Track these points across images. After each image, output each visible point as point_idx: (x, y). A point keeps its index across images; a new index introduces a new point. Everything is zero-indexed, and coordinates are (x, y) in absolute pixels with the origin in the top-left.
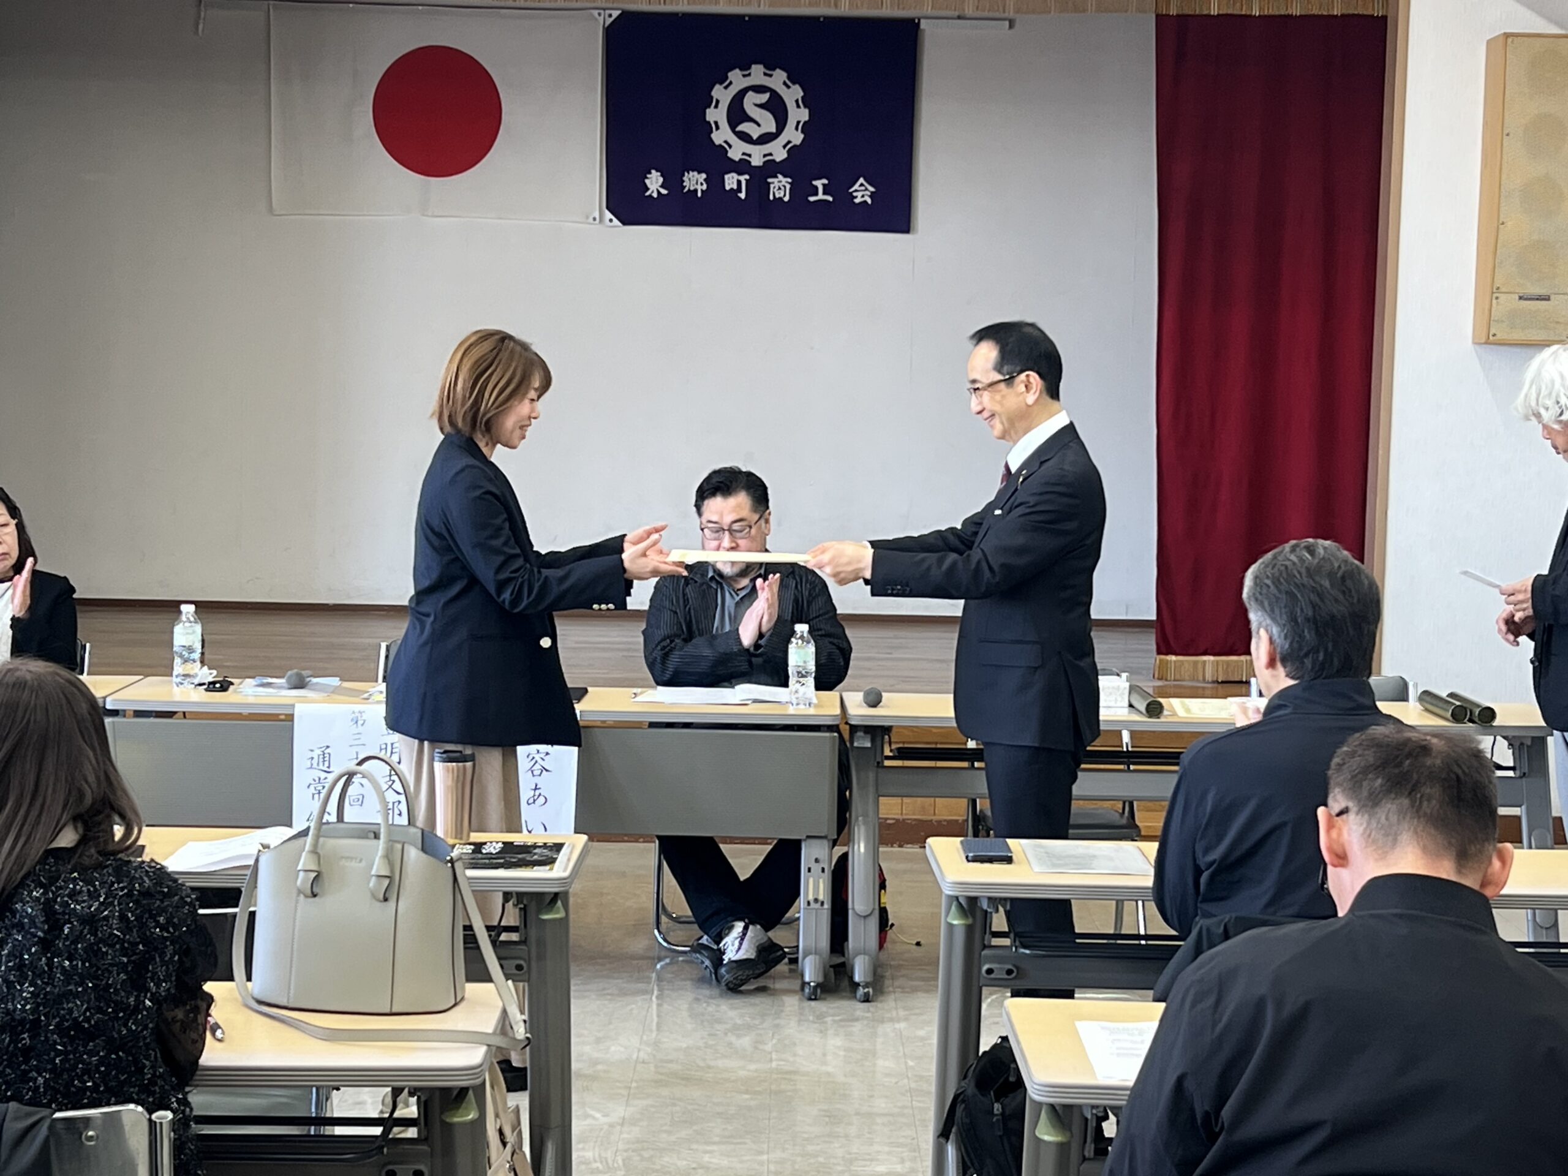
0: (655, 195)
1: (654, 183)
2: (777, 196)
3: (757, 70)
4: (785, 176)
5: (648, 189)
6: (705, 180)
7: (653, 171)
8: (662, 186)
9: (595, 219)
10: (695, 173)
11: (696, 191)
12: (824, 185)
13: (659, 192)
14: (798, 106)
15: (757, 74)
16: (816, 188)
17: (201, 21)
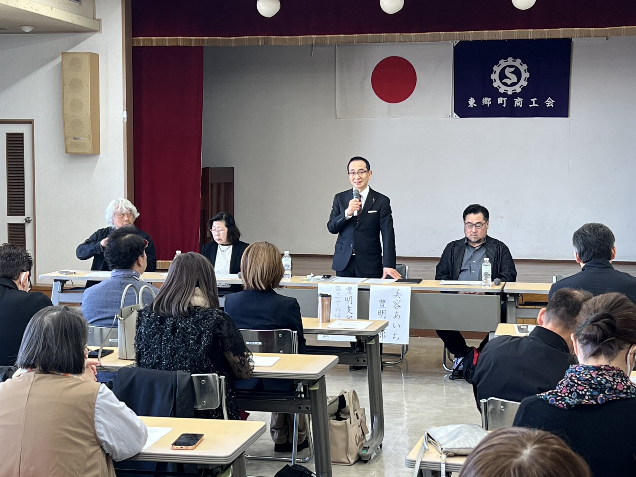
0: (472, 107)
1: (472, 102)
2: (517, 105)
3: (510, 59)
4: (520, 98)
5: (469, 104)
6: (491, 100)
7: (471, 98)
8: (475, 103)
9: (450, 116)
10: (487, 98)
11: (487, 104)
12: (535, 101)
13: (473, 105)
14: (526, 72)
15: (510, 61)
16: (532, 102)
17: (313, 51)
